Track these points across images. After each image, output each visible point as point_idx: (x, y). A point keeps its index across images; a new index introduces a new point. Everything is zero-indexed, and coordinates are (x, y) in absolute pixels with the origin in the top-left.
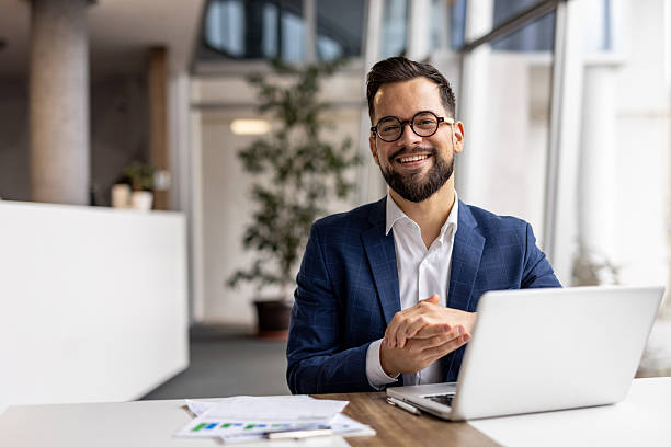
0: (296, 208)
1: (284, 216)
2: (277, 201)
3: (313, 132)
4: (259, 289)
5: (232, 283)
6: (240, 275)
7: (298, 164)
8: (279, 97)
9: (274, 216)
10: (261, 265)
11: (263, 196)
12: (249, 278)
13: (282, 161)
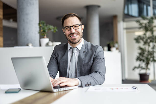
0: (149, 51)
1: (146, 53)
2: (144, 50)
3: (152, 33)
4: (140, 70)
5: (134, 69)
6: (135, 67)
7: (149, 41)
8: (144, 25)
9: (144, 53)
10: (140, 65)
11: (141, 49)
12: (138, 68)
13: (145, 40)
